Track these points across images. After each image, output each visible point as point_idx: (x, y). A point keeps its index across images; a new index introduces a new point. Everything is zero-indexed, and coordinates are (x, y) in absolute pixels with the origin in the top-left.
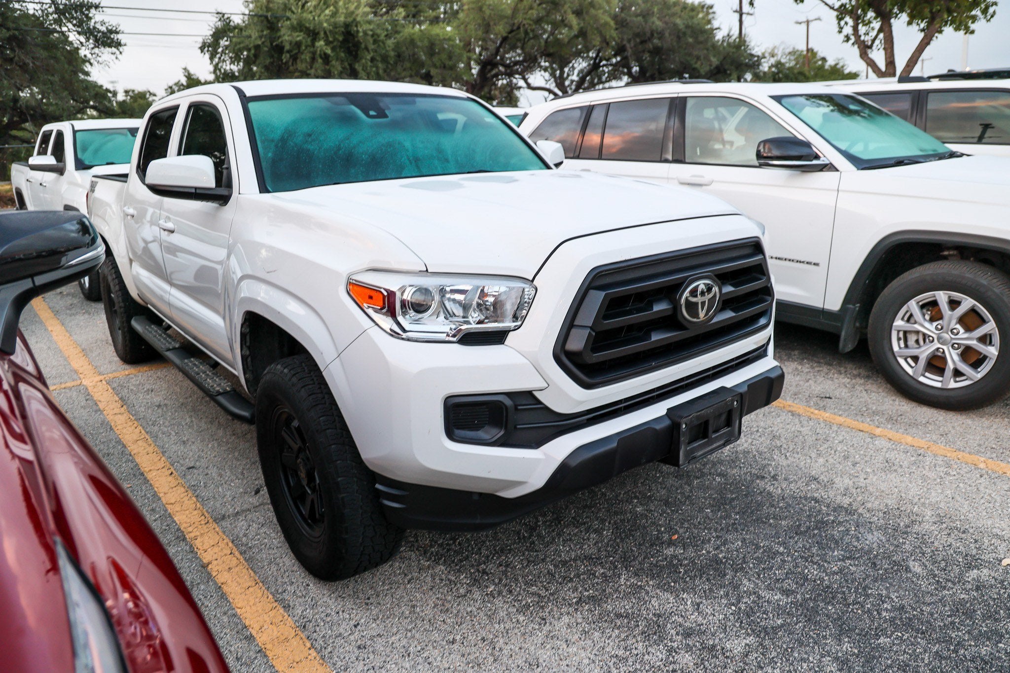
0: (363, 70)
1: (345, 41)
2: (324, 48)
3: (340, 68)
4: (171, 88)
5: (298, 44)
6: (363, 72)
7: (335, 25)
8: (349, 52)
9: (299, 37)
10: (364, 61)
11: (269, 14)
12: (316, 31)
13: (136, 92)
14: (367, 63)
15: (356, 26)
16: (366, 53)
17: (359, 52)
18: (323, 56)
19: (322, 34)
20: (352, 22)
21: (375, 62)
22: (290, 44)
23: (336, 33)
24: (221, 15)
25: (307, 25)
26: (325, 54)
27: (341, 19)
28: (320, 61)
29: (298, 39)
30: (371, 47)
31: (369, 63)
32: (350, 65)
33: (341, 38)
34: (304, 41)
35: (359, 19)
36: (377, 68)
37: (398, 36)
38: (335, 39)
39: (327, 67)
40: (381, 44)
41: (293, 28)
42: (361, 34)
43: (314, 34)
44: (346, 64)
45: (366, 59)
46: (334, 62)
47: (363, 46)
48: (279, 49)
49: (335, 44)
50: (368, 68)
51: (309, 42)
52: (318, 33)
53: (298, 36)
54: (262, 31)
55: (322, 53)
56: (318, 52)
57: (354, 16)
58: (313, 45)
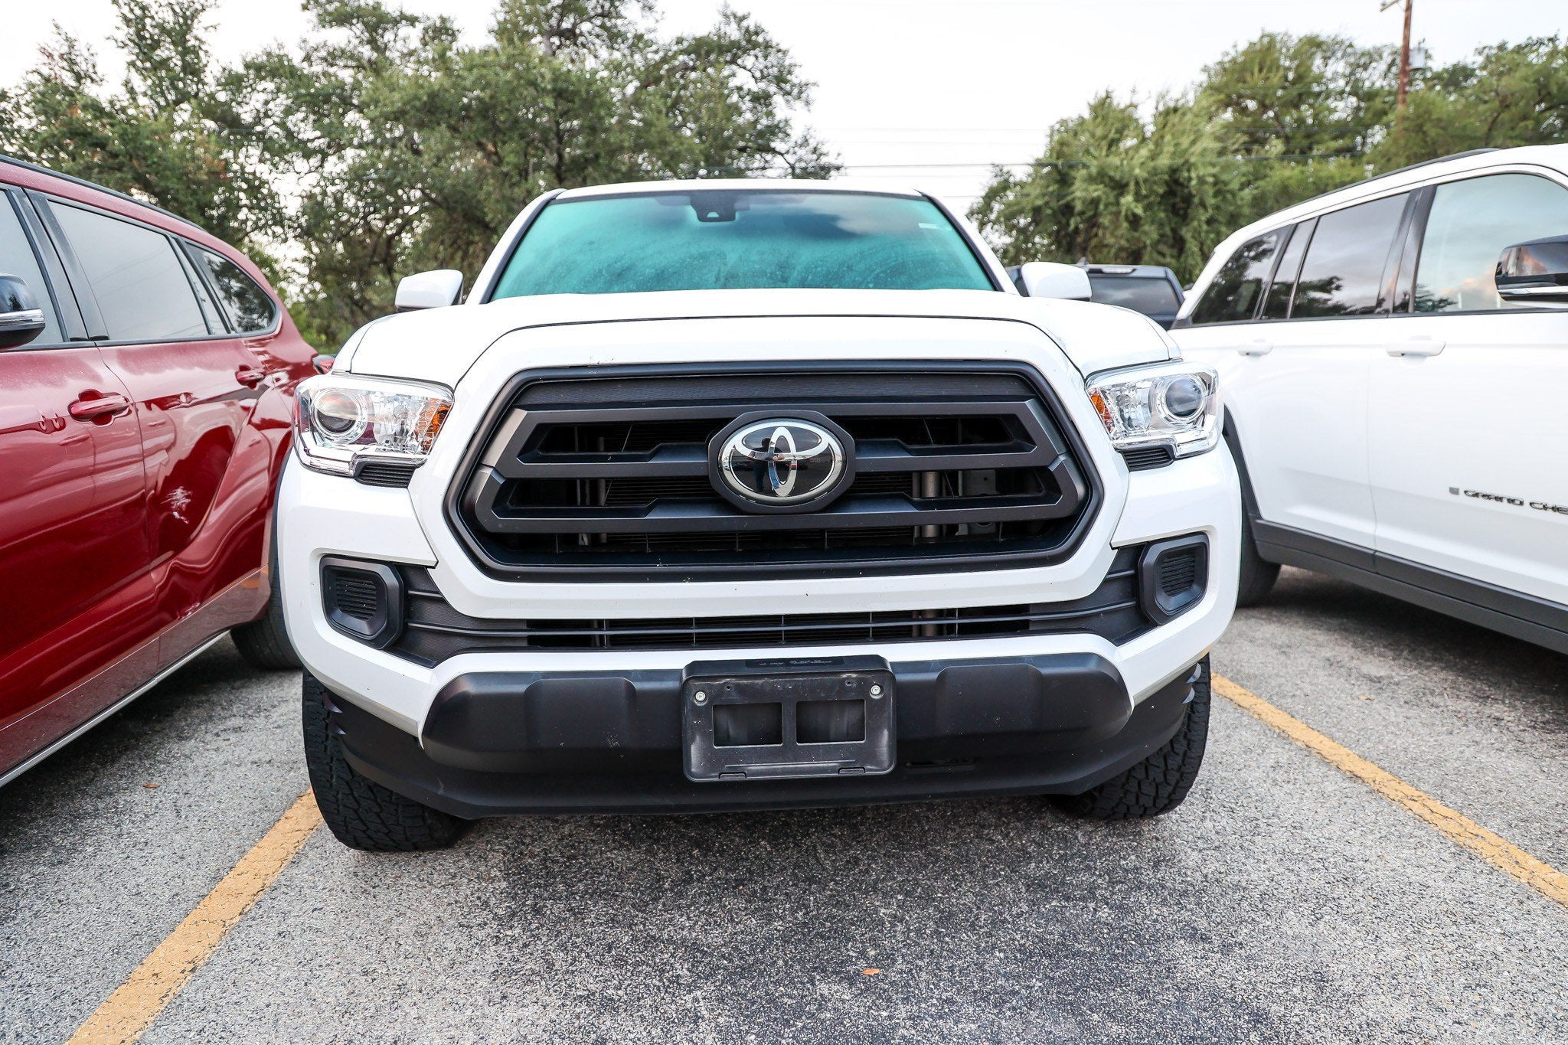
0: (1193, 237)
1: (1170, 193)
2: (1133, 205)
5: (1095, 202)
6: (1192, 240)
7: (1154, 172)
8: (1174, 210)
9: (1097, 191)
10: (1195, 223)
11: (1060, 162)
12: (1124, 182)
14: (1200, 226)
15: (1189, 171)
16: (1201, 211)
17: (1190, 211)
18: (1131, 218)
19: (1132, 187)
20: (1183, 165)
21: (1216, 225)
22: (1084, 202)
23: (1155, 183)
24: (999, 170)
25: (1112, 173)
26: (1135, 215)
27: (1164, 161)
28: (1125, 225)
29: (1095, 194)
30: (1211, 201)
31: (1205, 227)
32: (1174, 231)
33: (1161, 191)
34: (1104, 197)
35: (1193, 160)
37: (1261, 183)
38: (1152, 192)
39: (1136, 234)
40: (1229, 196)
41: (1091, 179)
42: (1194, 182)
43: (1120, 187)
44: (1167, 230)
45: (1199, 221)
46: (1146, 228)
47: (1196, 200)
48: (1068, 210)
49: (1152, 199)
50: (1203, 235)
51: (1112, 199)
52: (1127, 185)
53: (1095, 190)
54: (1048, 186)
55: (1129, 213)
56: (1123, 213)
57: (1186, 156)
58: (1118, 203)
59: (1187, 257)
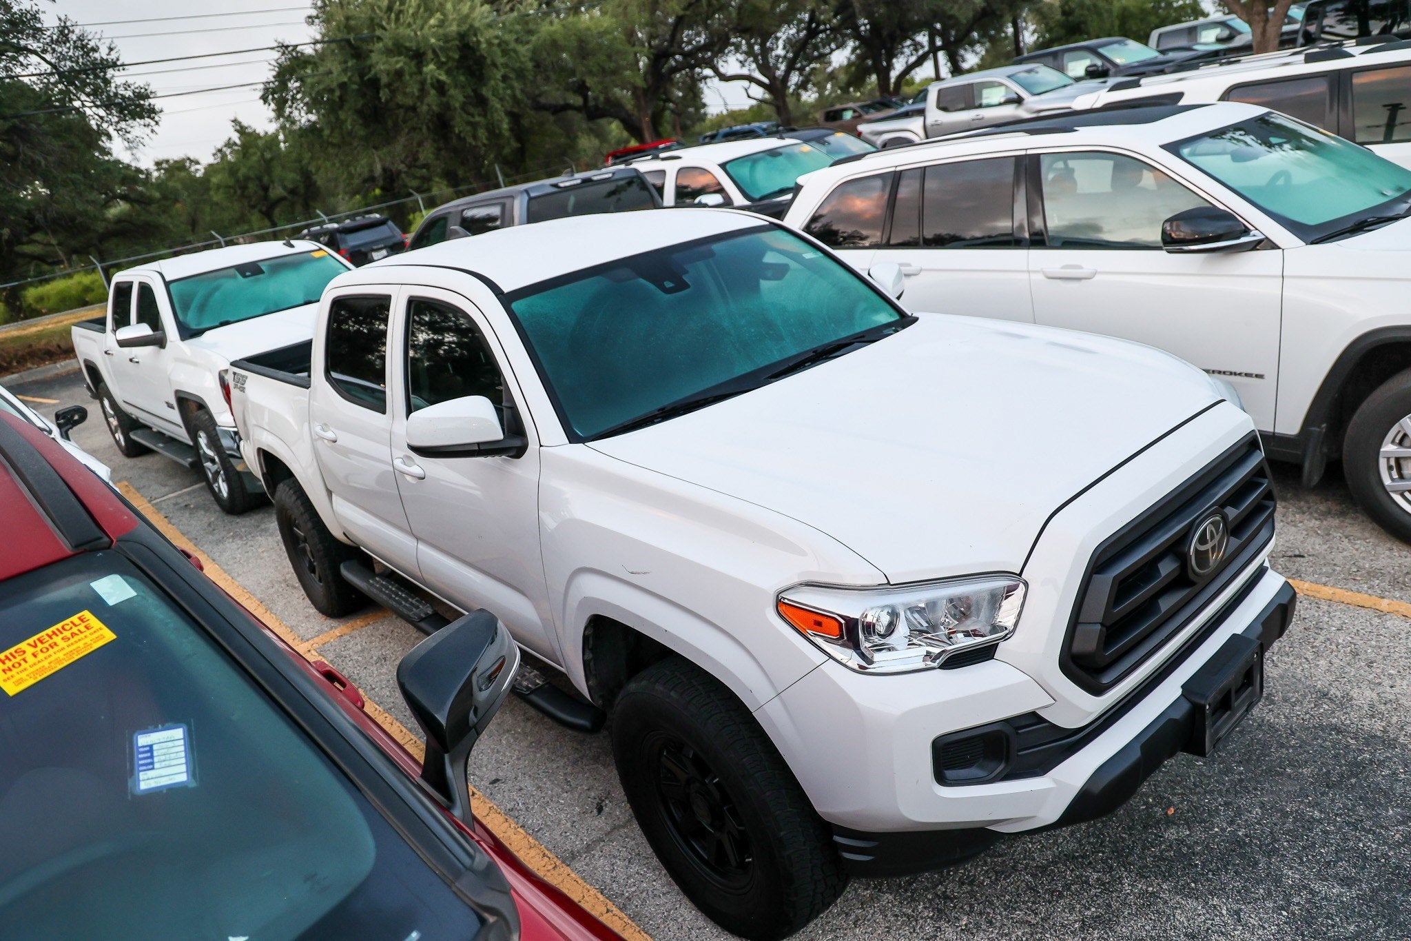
0: (493, 95)
1: (463, 58)
2: (436, 74)
3: (461, 99)
4: (220, 151)
5: (399, 74)
6: (493, 98)
7: (446, 39)
8: (470, 72)
9: (399, 62)
10: (492, 82)
11: (351, 37)
12: (421, 51)
13: (171, 162)
14: (497, 84)
15: (475, 35)
16: (495, 71)
17: (484, 71)
18: (436, 85)
19: (430, 55)
20: (469, 30)
21: (509, 81)
22: (388, 74)
23: (449, 49)
24: (283, 47)
25: (408, 44)
26: (438, 81)
27: (454, 28)
28: (433, 92)
29: (398, 66)
30: (500, 60)
31: (501, 85)
32: (475, 91)
33: (456, 56)
34: (406, 68)
35: (477, 24)
36: (512, 88)
37: (534, 38)
38: (449, 58)
39: (445, 100)
40: (512, 54)
41: (389, 52)
42: (484, 46)
43: (418, 57)
44: (469, 91)
45: (495, 79)
46: (452, 92)
47: (489, 61)
48: (375, 84)
49: (450, 64)
50: (501, 91)
51: (414, 69)
52: (424, 54)
53: (397, 62)
54: (346, 62)
55: (434, 80)
56: (429, 81)
57: (469, 21)
58: (420, 72)
59: (492, 113)
